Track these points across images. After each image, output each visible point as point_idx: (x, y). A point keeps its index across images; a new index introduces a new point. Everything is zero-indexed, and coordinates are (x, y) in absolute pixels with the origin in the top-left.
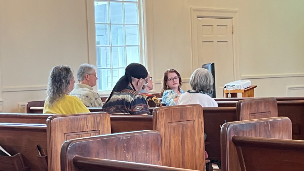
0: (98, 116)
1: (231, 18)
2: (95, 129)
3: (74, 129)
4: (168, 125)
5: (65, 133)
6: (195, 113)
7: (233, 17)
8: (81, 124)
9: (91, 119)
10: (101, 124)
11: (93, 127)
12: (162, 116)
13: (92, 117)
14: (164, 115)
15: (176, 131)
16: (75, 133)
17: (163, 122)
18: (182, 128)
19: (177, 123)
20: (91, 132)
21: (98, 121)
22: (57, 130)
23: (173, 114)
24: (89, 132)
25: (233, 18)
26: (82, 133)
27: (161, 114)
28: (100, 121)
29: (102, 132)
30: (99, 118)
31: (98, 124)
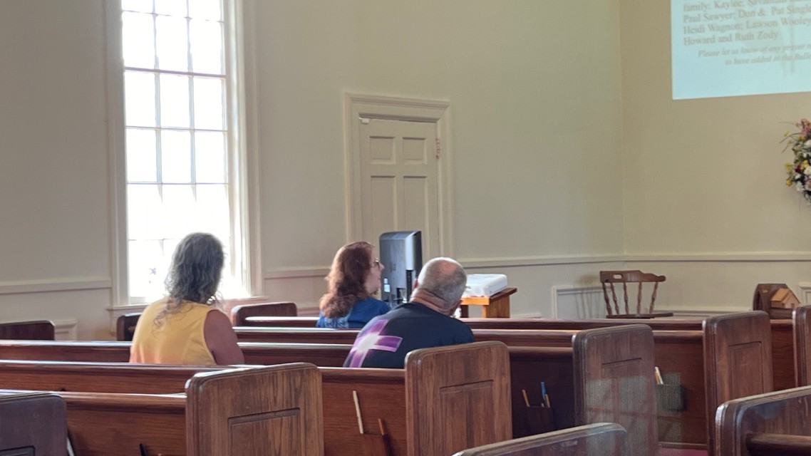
0: (298, 373)
1: (434, 121)
2: (291, 405)
3: (247, 407)
4: (440, 394)
5: (229, 416)
6: (494, 364)
7: (438, 119)
8: (263, 393)
9: (283, 383)
10: (302, 394)
11: (287, 402)
12: (429, 371)
13: (285, 376)
14: (432, 369)
15: (456, 409)
16: (250, 418)
17: (431, 387)
18: (468, 402)
19: (459, 388)
20: (282, 413)
21: (298, 384)
22: (212, 409)
23: (449, 365)
24: (277, 414)
25: (439, 122)
26: (264, 416)
27: (428, 368)
28: (301, 386)
29: (305, 413)
30: (299, 378)
31: (297, 392)
